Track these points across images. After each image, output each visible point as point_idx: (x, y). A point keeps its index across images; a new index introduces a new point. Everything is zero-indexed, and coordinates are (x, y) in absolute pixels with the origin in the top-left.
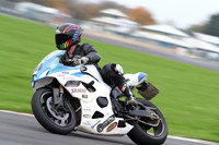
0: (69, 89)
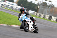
0: (28, 22)
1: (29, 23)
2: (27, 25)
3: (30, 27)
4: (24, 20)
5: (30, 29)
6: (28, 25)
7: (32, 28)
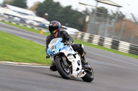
0: (68, 58)
1: (71, 59)
2: (66, 63)
3: (73, 69)
4: (58, 52)
5: (75, 73)
6: (70, 63)
7: (78, 69)
